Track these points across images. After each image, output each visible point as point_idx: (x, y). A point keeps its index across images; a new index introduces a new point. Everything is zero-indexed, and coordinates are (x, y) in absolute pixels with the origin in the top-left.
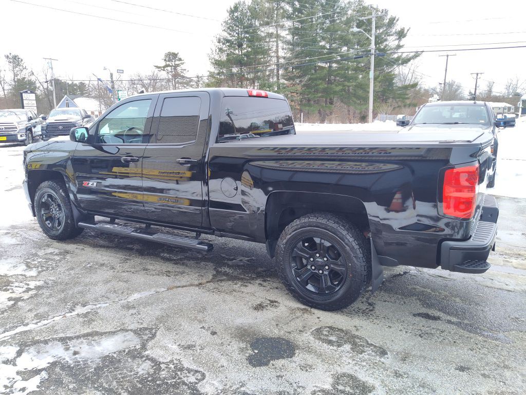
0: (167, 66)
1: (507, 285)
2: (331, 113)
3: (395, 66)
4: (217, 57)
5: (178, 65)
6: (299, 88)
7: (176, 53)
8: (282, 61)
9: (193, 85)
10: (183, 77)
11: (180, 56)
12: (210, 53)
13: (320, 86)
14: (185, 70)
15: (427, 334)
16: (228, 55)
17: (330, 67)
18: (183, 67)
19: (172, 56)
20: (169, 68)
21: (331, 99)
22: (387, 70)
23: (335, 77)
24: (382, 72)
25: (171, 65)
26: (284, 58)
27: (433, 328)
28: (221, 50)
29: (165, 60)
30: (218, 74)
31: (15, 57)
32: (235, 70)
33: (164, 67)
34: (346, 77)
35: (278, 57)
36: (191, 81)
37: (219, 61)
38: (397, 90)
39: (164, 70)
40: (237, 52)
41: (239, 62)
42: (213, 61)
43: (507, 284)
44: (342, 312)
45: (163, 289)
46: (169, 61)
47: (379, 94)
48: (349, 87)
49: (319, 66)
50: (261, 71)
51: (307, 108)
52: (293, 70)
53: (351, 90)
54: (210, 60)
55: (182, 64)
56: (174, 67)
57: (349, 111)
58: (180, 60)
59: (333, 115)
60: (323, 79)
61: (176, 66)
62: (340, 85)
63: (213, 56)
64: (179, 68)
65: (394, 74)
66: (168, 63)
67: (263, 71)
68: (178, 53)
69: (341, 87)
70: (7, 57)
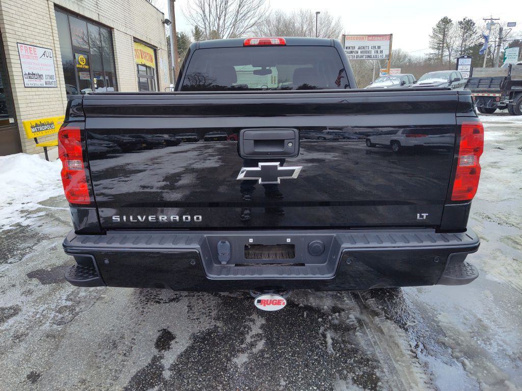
31: (468, 22)
70: (461, 23)
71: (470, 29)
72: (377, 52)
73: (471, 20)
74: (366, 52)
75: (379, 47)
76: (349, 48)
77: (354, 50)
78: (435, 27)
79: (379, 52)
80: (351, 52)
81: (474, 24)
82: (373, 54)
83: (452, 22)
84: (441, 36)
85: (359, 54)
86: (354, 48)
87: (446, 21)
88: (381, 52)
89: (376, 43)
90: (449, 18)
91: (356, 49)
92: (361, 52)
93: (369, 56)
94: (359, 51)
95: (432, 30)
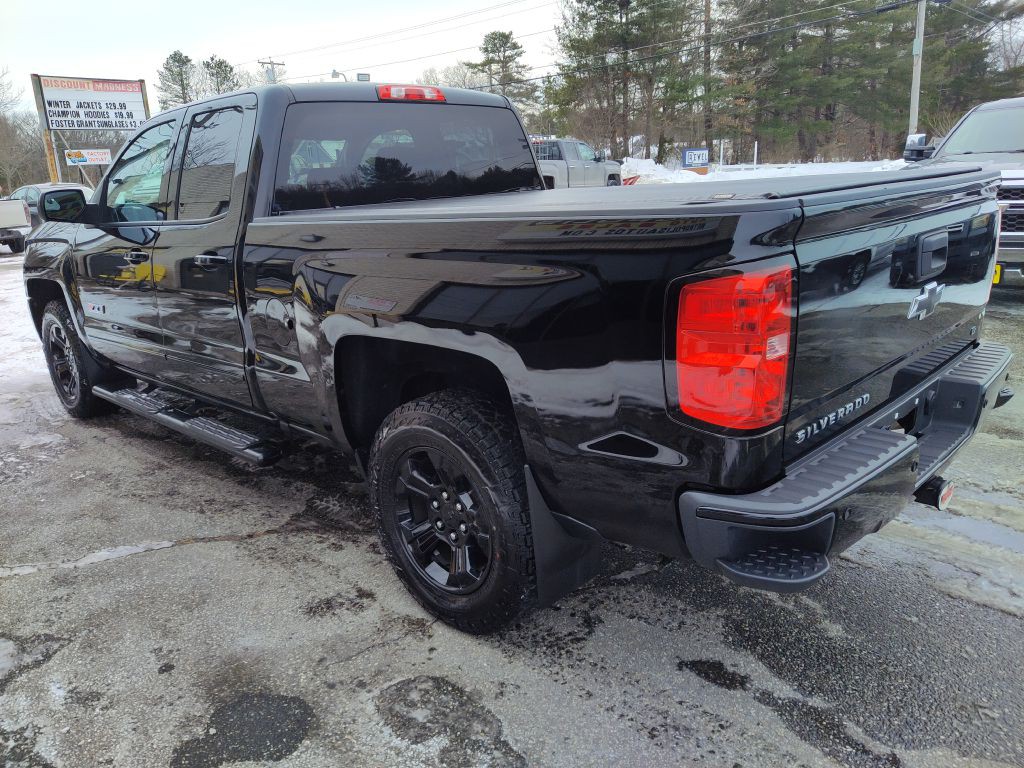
0: (489, 62)
1: (1014, 594)
2: (828, 140)
3: (992, 24)
4: (575, 34)
5: (511, 58)
6: (751, 87)
7: (507, 33)
8: (717, 30)
9: (539, 97)
10: (519, 81)
11: (516, 38)
12: (561, 25)
13: (801, 80)
14: (524, 67)
15: (676, 729)
16: (599, 26)
17: (828, 35)
18: (520, 60)
19: (500, 42)
20: (494, 67)
21: (829, 107)
22: (971, 33)
23: (841, 59)
24: (958, 41)
25: (497, 58)
26: (722, 22)
27: (705, 712)
28: (583, 17)
29: (486, 50)
30: (578, 69)
31: (221, 64)
32: (612, 57)
33: (484, 65)
34: (865, 57)
35: (709, 24)
36: (535, 88)
37: (579, 41)
38: (992, 81)
39: (483, 71)
40: (617, 18)
41: (623, 41)
42: (567, 41)
43: (1015, 591)
44: (502, 637)
45: (166, 544)
46: (493, 52)
47: (948, 91)
48: (873, 78)
49: (804, 37)
50: (668, 55)
51: (770, 130)
52: (740, 46)
53: (878, 86)
54: (562, 41)
55: (519, 55)
56: (502, 62)
57: (873, 133)
58: (515, 46)
59: (833, 144)
60: (811, 64)
61: (505, 62)
62: (849, 74)
63: (566, 32)
64: (512, 65)
65: (987, 44)
66: (491, 55)
67: (672, 56)
68: (511, 33)
69: (850, 80)
70: (207, 65)
71: (226, 78)
72: (121, 115)
73: (224, 62)
74: (97, 115)
75: (123, 106)
76: (57, 104)
77: (68, 110)
78: (163, 70)
79: (125, 115)
80: (64, 114)
81: (231, 69)
82: (112, 118)
83: (193, 62)
84: (178, 88)
85: (83, 117)
86: (68, 104)
87: (179, 60)
88: (130, 115)
89: (117, 97)
90: (184, 55)
91: (73, 107)
92: (86, 114)
93: (106, 124)
94: (82, 112)
95: (157, 75)
